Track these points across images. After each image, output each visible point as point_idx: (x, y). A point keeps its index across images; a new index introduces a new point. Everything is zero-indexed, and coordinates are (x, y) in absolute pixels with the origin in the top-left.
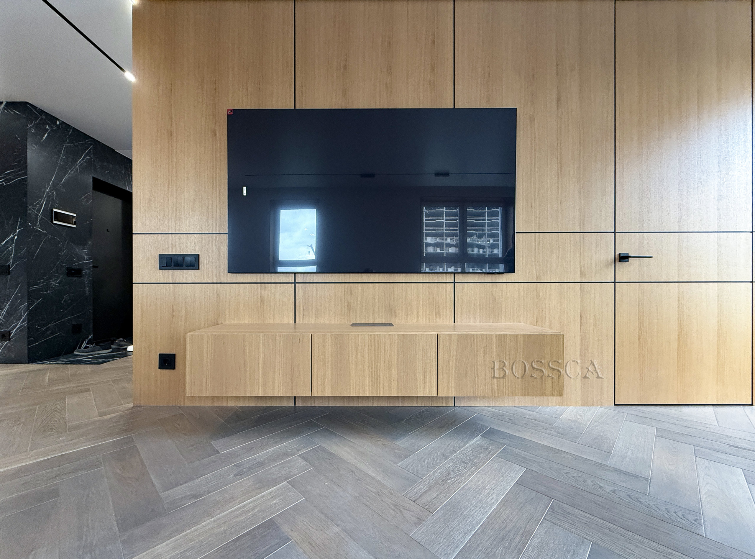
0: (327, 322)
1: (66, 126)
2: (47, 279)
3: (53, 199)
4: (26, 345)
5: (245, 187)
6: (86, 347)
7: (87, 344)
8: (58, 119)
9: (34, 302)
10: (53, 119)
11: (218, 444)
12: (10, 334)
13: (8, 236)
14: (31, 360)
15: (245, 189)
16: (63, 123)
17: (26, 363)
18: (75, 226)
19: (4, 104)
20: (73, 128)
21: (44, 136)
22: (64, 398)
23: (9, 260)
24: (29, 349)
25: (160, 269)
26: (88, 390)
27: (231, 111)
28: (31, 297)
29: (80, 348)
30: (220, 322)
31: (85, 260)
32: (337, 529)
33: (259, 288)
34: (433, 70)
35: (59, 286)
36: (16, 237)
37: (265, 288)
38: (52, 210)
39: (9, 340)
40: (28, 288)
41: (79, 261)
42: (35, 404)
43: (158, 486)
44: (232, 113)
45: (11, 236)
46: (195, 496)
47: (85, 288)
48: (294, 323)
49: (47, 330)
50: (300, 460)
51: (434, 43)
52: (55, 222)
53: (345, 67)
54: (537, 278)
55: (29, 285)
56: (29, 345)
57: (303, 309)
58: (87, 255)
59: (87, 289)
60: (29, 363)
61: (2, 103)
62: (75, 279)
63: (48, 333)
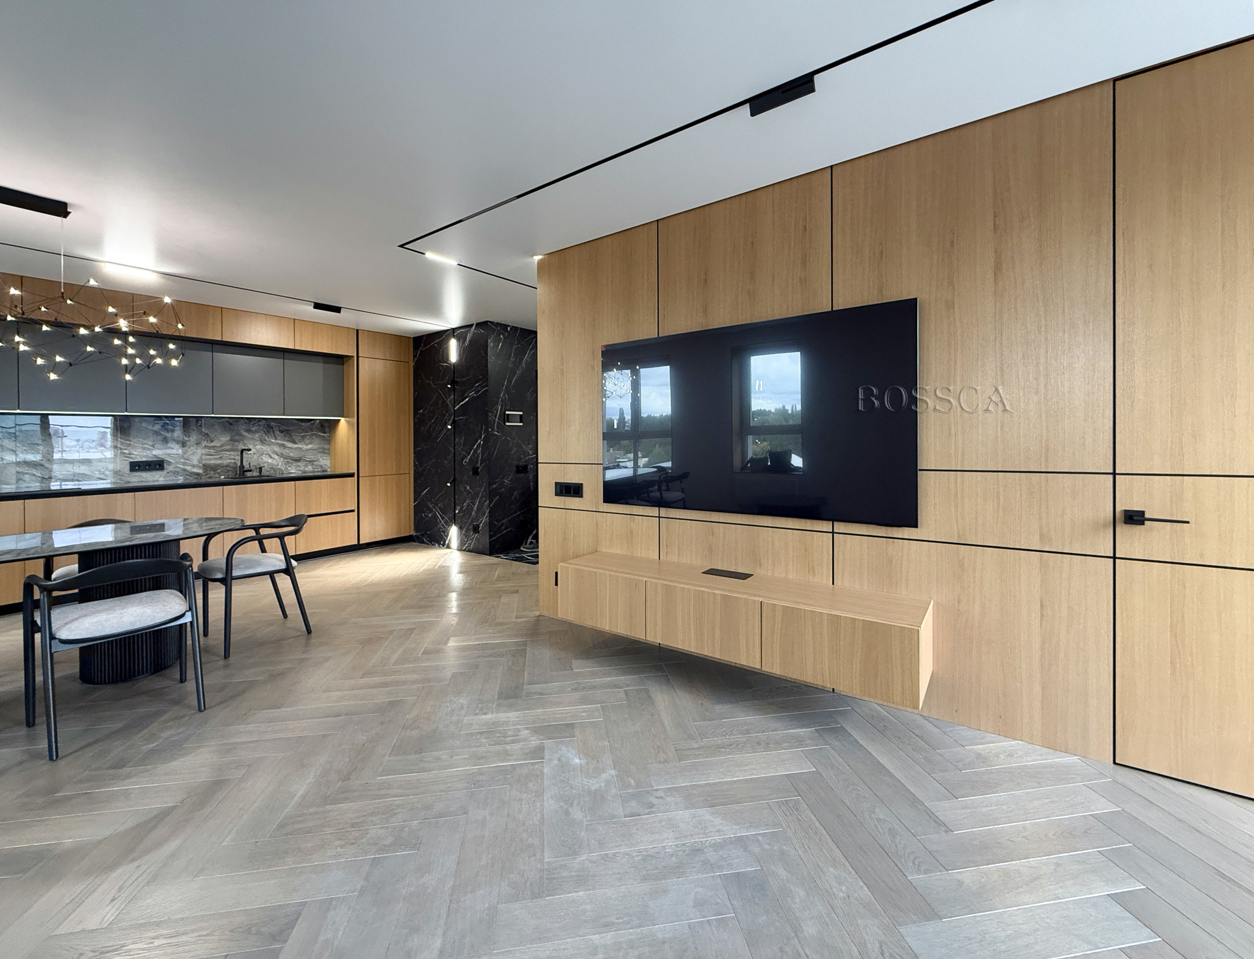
1: (515, 329)
2: (502, 478)
3: (506, 403)
4: (488, 538)
6: (531, 543)
7: (532, 539)
8: (509, 326)
9: (493, 500)
10: (504, 327)
11: (575, 663)
12: (479, 527)
13: (477, 441)
14: (491, 554)
16: (513, 327)
17: (487, 555)
18: (521, 424)
19: (475, 325)
20: (521, 328)
21: (499, 346)
22: (501, 596)
23: (478, 463)
24: (490, 542)
25: (556, 495)
26: (517, 592)
28: (491, 495)
29: (526, 544)
30: (598, 549)
31: (529, 456)
32: (606, 743)
33: (629, 519)
34: (804, 263)
35: (510, 484)
36: (482, 442)
37: (634, 520)
38: (505, 413)
39: (478, 532)
40: (489, 488)
41: (525, 456)
42: (483, 598)
43: (526, 680)
45: (479, 441)
46: (541, 694)
47: (530, 483)
48: (658, 558)
49: (502, 525)
50: (623, 695)
51: (805, 230)
52: (507, 424)
53: (706, 281)
54: (959, 537)
55: (490, 484)
56: (490, 539)
57: (667, 546)
58: (531, 450)
59: (532, 484)
60: (490, 555)
61: (473, 325)
62: (522, 475)
63: (503, 528)
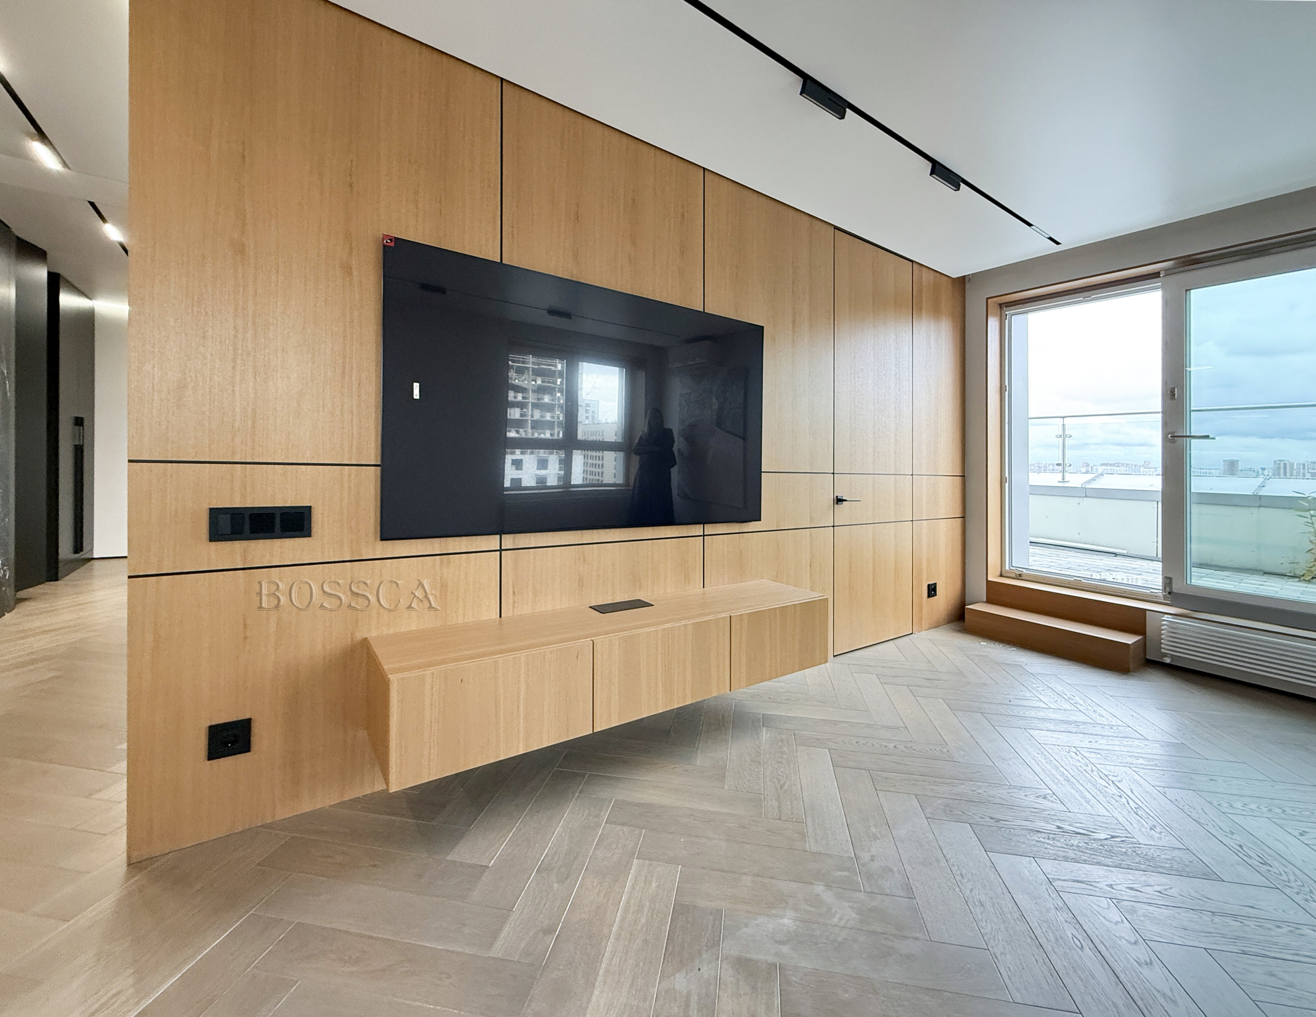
0: (550, 608)
5: (418, 384)
15: (416, 386)
25: (211, 540)
27: (391, 240)
30: (359, 637)
32: (747, 878)
33: (439, 564)
34: (682, 253)
37: (449, 563)
44: (392, 244)
48: (499, 616)
50: (618, 828)
51: (683, 218)
53: (577, 217)
57: (514, 593)
